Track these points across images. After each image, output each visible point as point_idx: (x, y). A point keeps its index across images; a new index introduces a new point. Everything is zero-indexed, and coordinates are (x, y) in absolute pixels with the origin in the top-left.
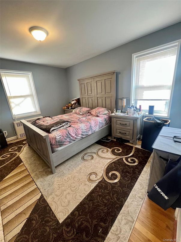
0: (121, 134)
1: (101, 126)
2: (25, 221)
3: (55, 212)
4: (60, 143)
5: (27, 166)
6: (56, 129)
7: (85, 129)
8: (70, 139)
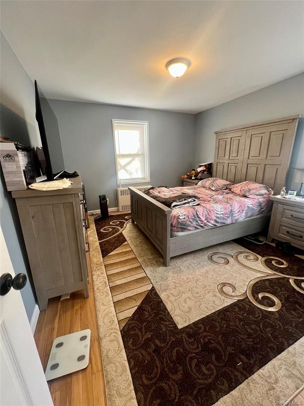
0: (289, 236)
1: (249, 214)
2: (136, 308)
3: (172, 313)
4: (183, 227)
5: (132, 247)
6: (178, 205)
7: (222, 214)
8: (197, 223)
